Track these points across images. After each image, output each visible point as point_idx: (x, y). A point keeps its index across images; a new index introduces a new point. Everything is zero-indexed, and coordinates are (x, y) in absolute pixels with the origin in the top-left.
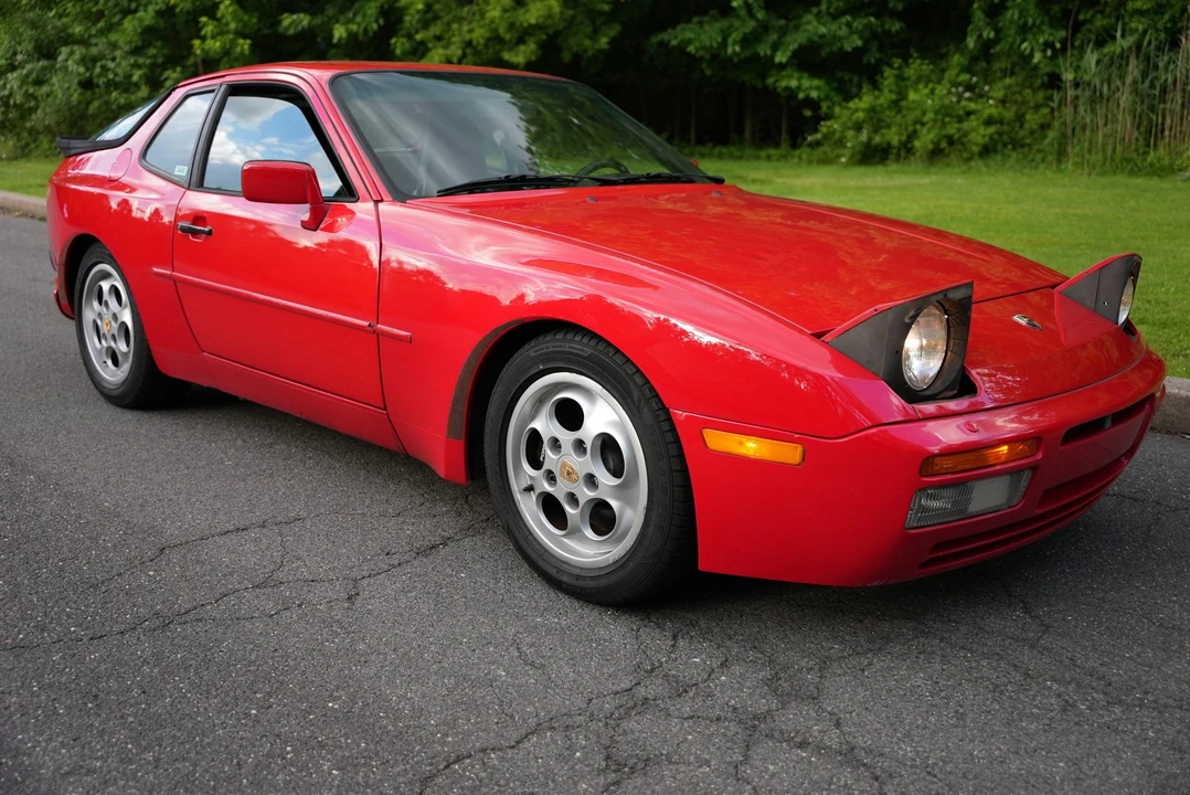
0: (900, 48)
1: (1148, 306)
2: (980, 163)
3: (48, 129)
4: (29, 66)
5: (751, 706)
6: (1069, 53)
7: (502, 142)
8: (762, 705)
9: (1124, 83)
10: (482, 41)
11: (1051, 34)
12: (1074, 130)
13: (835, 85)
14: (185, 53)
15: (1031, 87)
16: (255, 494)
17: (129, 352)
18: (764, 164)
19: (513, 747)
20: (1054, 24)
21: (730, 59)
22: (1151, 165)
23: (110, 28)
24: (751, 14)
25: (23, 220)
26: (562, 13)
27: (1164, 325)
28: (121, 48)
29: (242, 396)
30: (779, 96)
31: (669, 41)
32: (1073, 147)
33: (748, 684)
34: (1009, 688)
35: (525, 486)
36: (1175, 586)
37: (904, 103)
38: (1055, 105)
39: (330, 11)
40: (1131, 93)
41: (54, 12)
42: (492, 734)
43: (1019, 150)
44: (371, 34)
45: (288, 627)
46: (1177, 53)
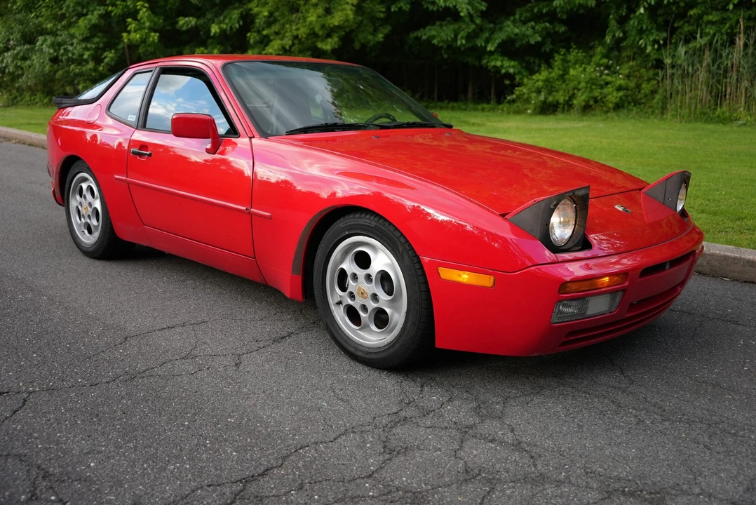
0: (565, 42)
1: (707, 203)
2: (614, 114)
3: (29, 88)
4: (19, 48)
5: (464, 421)
6: (668, 47)
7: (321, 102)
8: (471, 421)
9: (701, 66)
10: (304, 36)
11: (657, 35)
12: (671, 94)
13: (524, 65)
14: (117, 41)
15: (645, 67)
16: (177, 308)
17: (99, 225)
18: (480, 114)
19: (332, 441)
20: (659, 29)
21: (459, 48)
22: (719, 116)
23: (70, 25)
24: (472, 21)
25: (18, 145)
26: (354, 19)
27: (715, 214)
28: (77, 38)
29: (167, 251)
30: (489, 71)
31: (421, 36)
32: (671, 105)
33: (463, 410)
34: (608, 412)
35: (337, 301)
36: (707, 360)
37: (567, 76)
38: (660, 79)
39: (209, 16)
40: (706, 72)
41: (33, 14)
42: (320, 435)
43: (638, 106)
44: (235, 30)
45: (202, 379)
46: (734, 48)
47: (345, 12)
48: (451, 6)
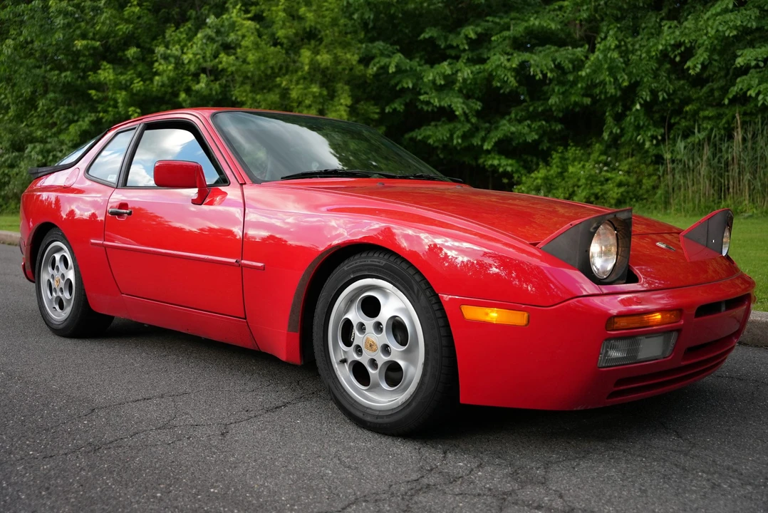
0: (563, 140)
4: (7, 156)
5: (500, 488)
6: (667, 143)
8: (508, 487)
9: (702, 160)
11: (655, 131)
12: (673, 189)
13: (522, 163)
15: (645, 163)
16: (156, 381)
17: (71, 299)
19: (339, 511)
20: (656, 125)
21: (455, 147)
23: (60, 132)
24: (468, 120)
26: (348, 119)
28: (66, 144)
30: (487, 170)
31: (417, 137)
32: (674, 200)
33: (497, 476)
34: (674, 476)
35: (341, 359)
37: (566, 174)
38: (661, 174)
40: (707, 166)
41: (25, 123)
42: (325, 504)
43: (640, 202)
45: (181, 449)
46: (733, 142)
47: (338, 113)
48: (446, 105)
